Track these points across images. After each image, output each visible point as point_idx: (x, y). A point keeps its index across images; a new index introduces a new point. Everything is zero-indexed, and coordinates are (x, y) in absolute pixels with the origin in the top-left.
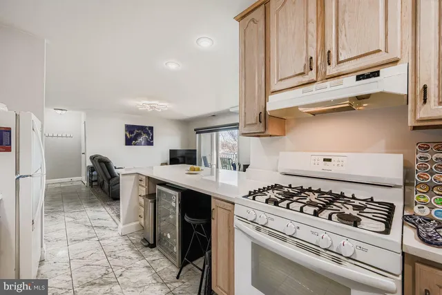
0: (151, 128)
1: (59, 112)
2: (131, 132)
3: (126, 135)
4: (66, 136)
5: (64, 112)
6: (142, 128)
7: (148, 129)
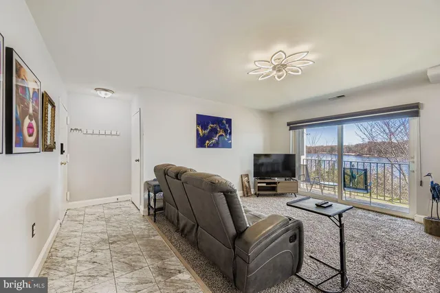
0: (229, 121)
1: (103, 94)
2: (204, 127)
3: (197, 131)
4: (111, 134)
5: (109, 94)
6: (218, 121)
7: (225, 122)
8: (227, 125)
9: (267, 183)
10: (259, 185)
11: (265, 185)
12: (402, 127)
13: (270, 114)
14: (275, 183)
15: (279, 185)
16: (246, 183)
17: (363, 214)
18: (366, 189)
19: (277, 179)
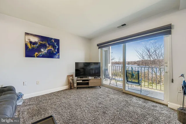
0: (57, 41)
3: (26, 44)
7: (53, 41)
8: (55, 43)
9: (83, 80)
10: (78, 81)
11: (81, 81)
12: (154, 53)
13: (89, 40)
14: (88, 80)
15: (90, 81)
16: (71, 81)
17: (136, 101)
18: (139, 83)
19: (90, 78)
